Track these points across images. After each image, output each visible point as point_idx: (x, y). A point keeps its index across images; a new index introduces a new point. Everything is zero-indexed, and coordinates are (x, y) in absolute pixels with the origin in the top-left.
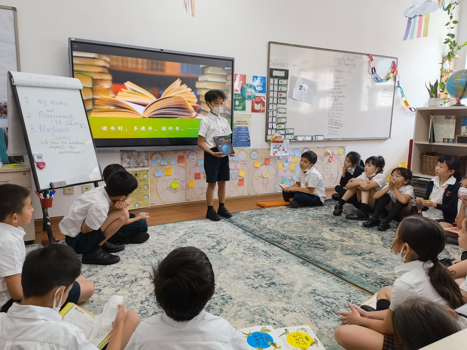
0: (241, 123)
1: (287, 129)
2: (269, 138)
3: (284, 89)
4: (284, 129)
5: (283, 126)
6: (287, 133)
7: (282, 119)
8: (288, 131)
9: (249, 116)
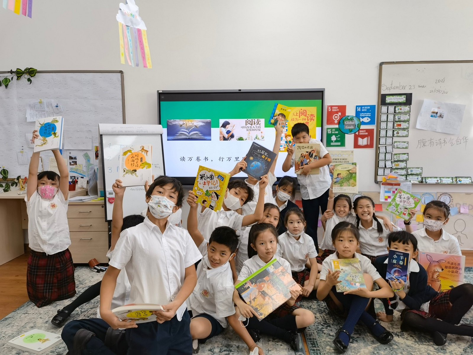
0: (339, 161)
1: (410, 168)
2: (379, 179)
3: (403, 117)
4: (406, 168)
5: (402, 165)
6: (410, 173)
7: (401, 156)
8: (412, 171)
9: (351, 153)
